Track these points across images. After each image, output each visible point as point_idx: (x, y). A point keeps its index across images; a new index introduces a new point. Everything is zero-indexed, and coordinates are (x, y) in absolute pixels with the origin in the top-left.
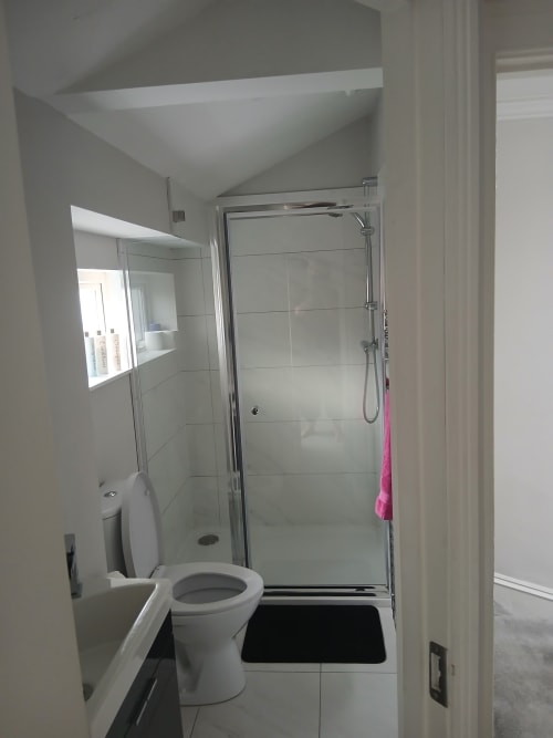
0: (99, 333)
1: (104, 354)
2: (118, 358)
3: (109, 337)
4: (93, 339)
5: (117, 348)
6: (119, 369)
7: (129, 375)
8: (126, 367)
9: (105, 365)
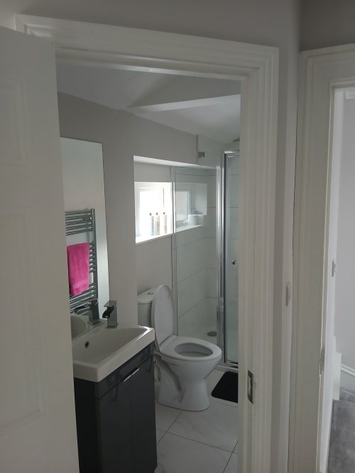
0: (157, 214)
1: (158, 225)
2: (166, 227)
3: (162, 217)
4: (153, 217)
5: (166, 222)
6: (166, 233)
7: (171, 236)
8: (170, 232)
9: (158, 230)
